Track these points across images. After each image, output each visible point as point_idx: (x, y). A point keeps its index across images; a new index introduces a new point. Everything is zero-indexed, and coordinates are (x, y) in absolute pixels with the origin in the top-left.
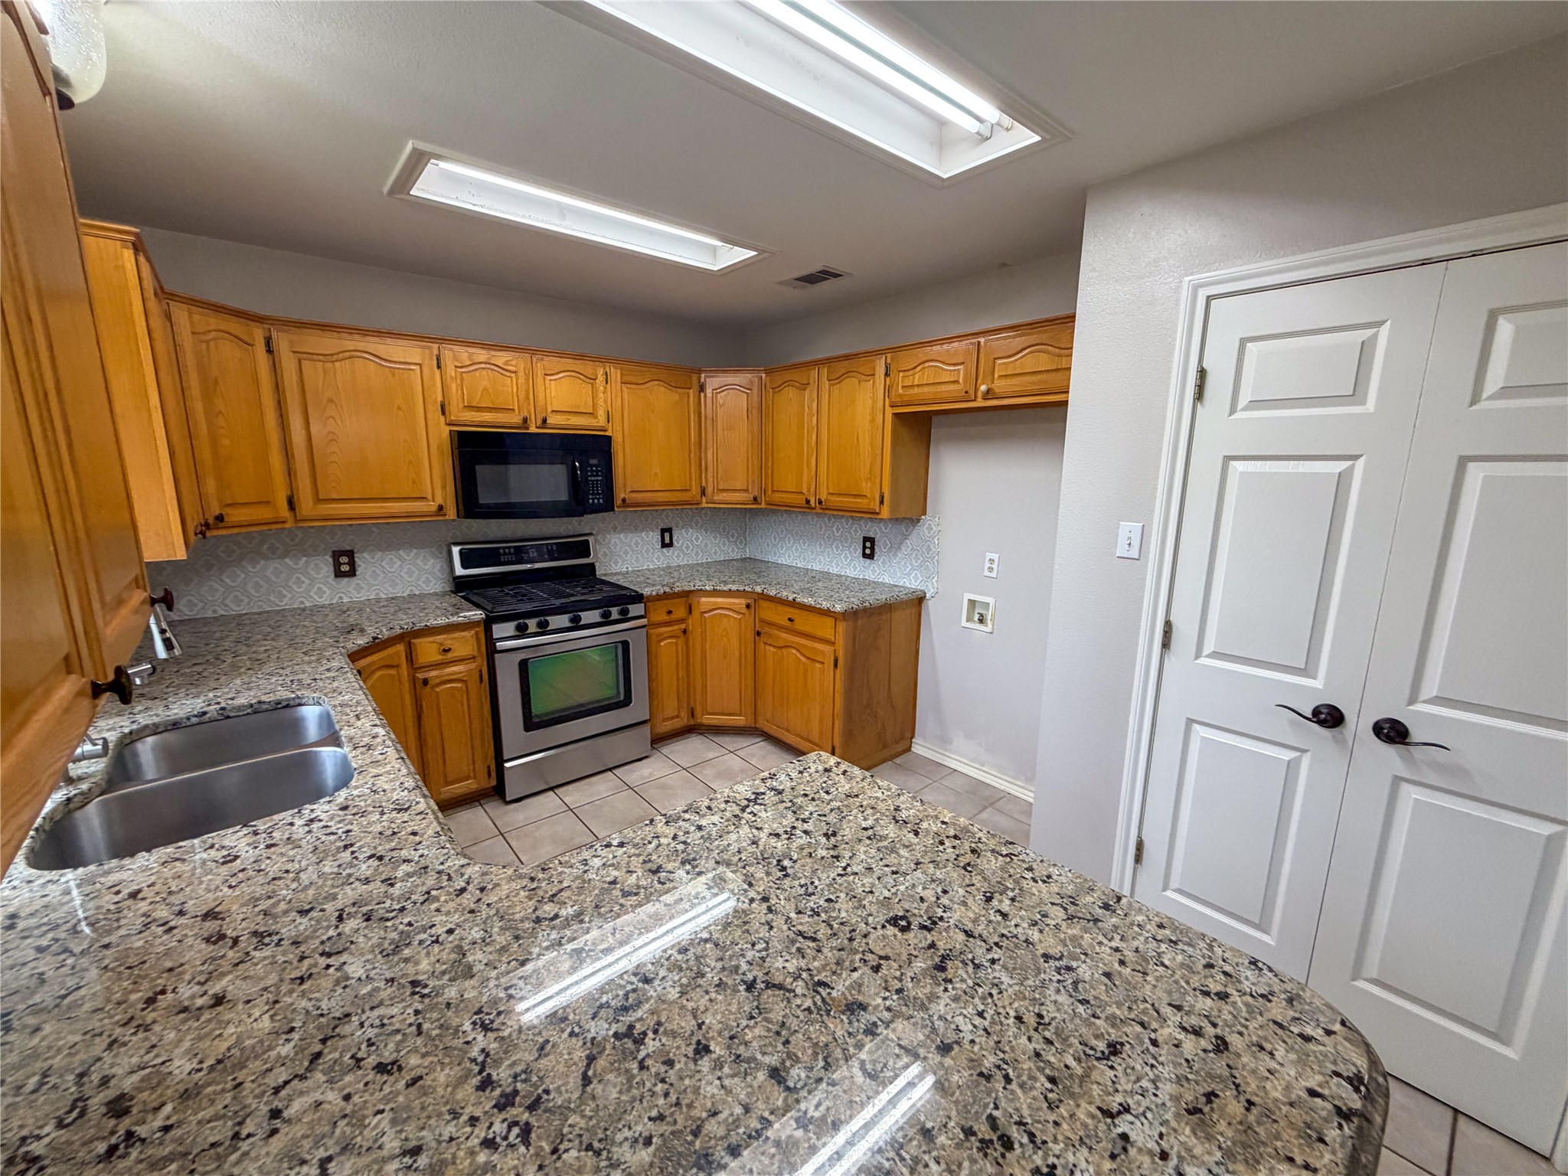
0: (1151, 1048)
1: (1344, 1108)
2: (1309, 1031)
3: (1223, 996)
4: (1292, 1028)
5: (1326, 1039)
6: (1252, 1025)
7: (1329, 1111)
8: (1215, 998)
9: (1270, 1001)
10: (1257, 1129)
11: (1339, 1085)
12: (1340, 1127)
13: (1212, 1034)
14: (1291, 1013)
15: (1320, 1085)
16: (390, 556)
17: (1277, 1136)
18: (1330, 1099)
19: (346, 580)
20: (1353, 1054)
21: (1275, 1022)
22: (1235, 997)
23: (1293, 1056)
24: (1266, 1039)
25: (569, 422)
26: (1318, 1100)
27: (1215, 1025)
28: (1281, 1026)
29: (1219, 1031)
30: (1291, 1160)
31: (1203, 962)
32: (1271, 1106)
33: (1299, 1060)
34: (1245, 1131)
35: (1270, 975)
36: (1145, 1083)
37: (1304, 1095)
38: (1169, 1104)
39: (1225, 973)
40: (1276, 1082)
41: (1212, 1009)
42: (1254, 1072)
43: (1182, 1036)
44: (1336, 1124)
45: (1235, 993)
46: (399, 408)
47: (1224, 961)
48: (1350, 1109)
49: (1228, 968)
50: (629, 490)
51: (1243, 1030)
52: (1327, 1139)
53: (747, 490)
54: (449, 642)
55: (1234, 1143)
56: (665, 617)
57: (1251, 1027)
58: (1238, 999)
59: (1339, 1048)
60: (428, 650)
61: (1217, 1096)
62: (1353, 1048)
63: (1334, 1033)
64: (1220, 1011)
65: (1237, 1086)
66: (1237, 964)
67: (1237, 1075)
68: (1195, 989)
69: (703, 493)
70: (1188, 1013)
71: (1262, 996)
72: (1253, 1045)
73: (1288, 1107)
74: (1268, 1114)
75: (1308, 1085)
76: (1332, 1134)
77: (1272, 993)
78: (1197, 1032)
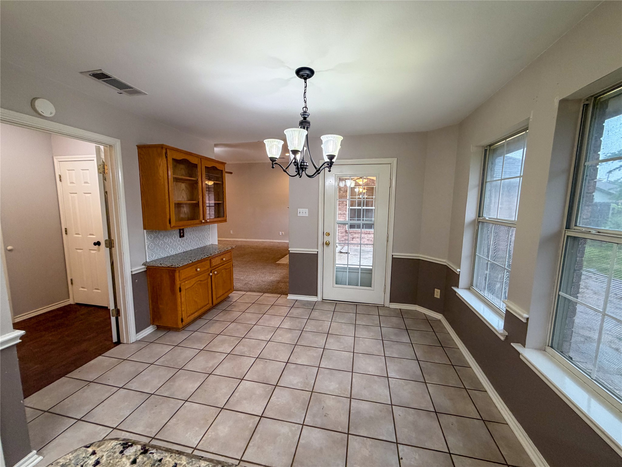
1: (142, 451)
2: (92, 462)
5: (98, 455)
7: (144, 456)
11: (128, 452)
15: (129, 459)
18: (137, 456)
20: (109, 445)
26: (138, 461)
44: (151, 455)
48: (142, 449)
52: (159, 458)
59: (104, 450)
62: (105, 445)
63: (94, 451)
75: (129, 464)
76: (156, 456)
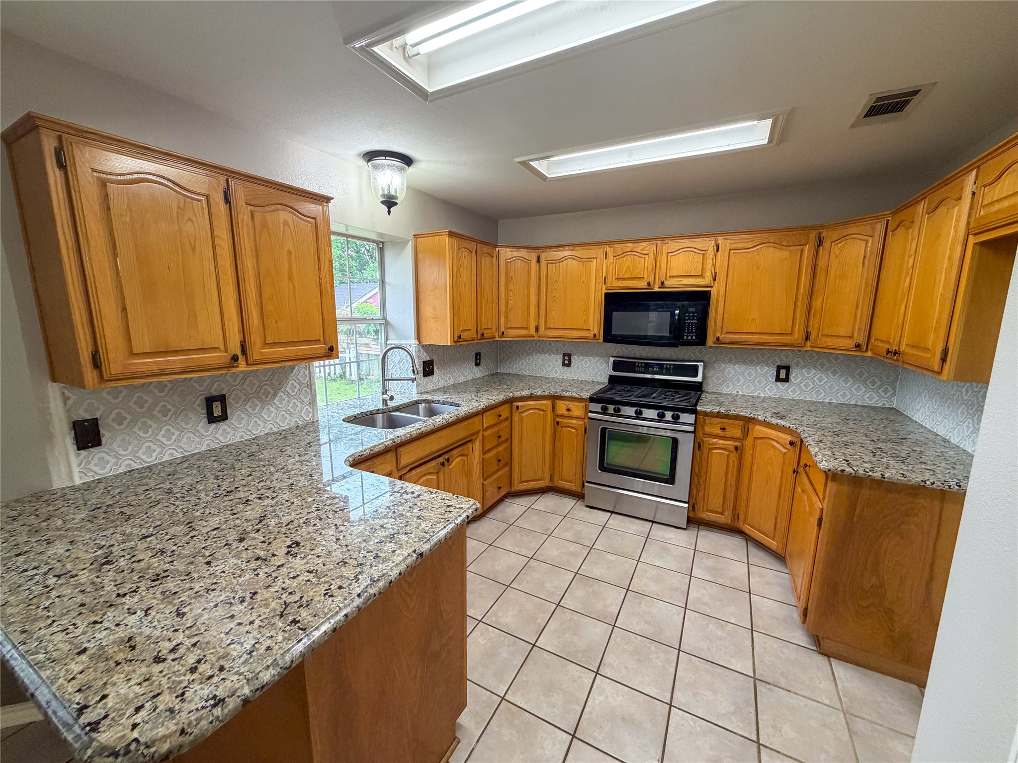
0: (174, 629)
1: (85, 711)
2: (143, 713)
3: (193, 670)
4: (150, 703)
5: (131, 721)
6: (164, 681)
7: (89, 702)
8: (193, 666)
9: (177, 697)
10: (104, 663)
11: (99, 714)
12: (78, 704)
13: (168, 657)
14: (161, 707)
15: (106, 704)
16: (587, 359)
17: (95, 671)
18: (95, 705)
19: (567, 368)
21: (159, 694)
22: (189, 677)
23: (131, 695)
24: (151, 684)
25: (681, 283)
26: (98, 698)
27: (173, 660)
28: (155, 697)
29: (169, 661)
30: (81, 673)
31: (226, 666)
32: (111, 673)
33: (127, 698)
34: (106, 658)
35: (200, 706)
36: (156, 623)
37: (105, 692)
38: (139, 631)
39: (211, 677)
40: (122, 680)
41: (186, 661)
42: (134, 671)
43: (174, 643)
44: (81, 702)
45: (192, 678)
46: (583, 282)
47: (223, 679)
48: (82, 714)
49: (215, 679)
50: (724, 331)
51: (164, 674)
52: (78, 693)
53: (851, 337)
54: (572, 406)
55: (105, 651)
56: (719, 432)
57: (163, 679)
58: (187, 678)
59: (121, 728)
60: (562, 407)
61: (131, 650)
62: (115, 737)
63: (133, 729)
64: (182, 665)
65: (131, 661)
66: (218, 687)
67: (137, 663)
68: (204, 656)
69: (807, 337)
70: (188, 649)
71: (183, 694)
72: (150, 677)
73: (104, 681)
74: (109, 671)
75: (110, 697)
76: (78, 697)
77: (183, 701)
78: (173, 650)
